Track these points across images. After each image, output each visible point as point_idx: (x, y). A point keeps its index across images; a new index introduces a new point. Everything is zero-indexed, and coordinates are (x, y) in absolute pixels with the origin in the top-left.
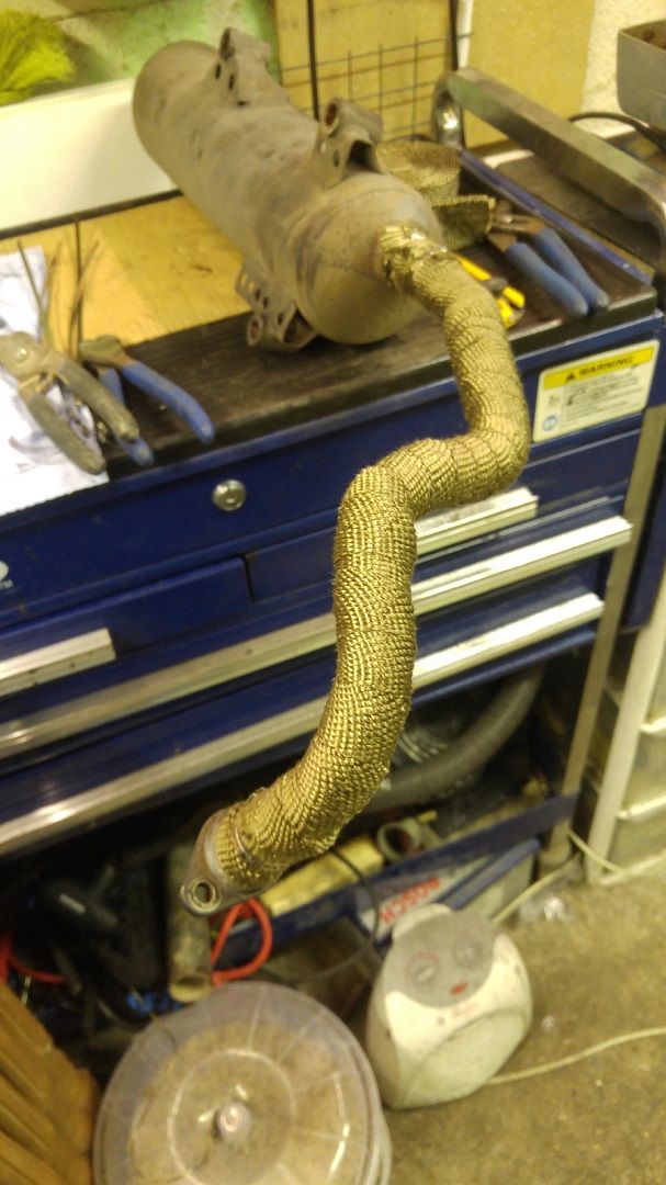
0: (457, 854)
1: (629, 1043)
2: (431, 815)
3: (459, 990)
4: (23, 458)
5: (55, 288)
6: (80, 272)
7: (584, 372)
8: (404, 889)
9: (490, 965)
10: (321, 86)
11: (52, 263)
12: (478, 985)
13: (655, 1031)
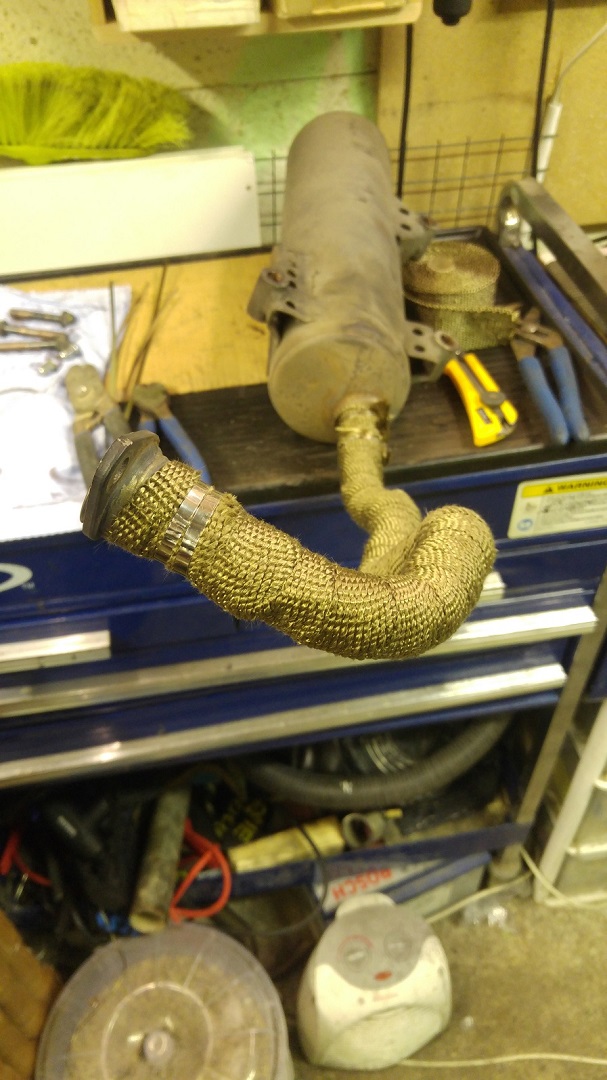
0: (412, 853)
1: (538, 1061)
2: (395, 813)
3: (383, 977)
4: (57, 488)
5: (132, 325)
6: (156, 312)
7: (562, 488)
8: (359, 873)
9: (416, 963)
10: (409, 167)
11: (136, 301)
12: (401, 976)
13: (566, 1057)
